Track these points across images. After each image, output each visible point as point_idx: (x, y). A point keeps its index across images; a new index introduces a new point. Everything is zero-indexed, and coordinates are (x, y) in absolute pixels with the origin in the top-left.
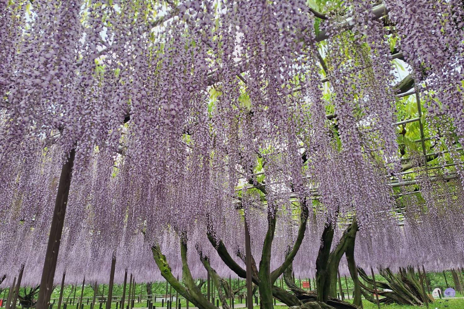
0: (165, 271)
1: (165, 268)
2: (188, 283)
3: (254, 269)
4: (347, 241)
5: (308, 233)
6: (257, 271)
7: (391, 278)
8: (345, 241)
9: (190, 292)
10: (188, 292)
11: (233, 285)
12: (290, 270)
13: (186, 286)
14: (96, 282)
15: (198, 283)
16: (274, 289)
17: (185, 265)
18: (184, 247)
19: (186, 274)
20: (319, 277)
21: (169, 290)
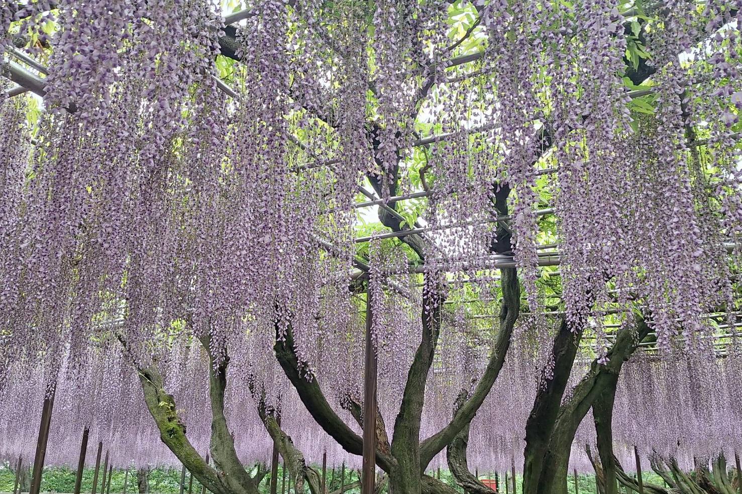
0: (171, 432)
1: (172, 425)
2: (223, 459)
3: (381, 439)
4: (601, 382)
5: (513, 360)
6: (386, 443)
7: (676, 479)
8: (595, 382)
9: (227, 480)
10: (223, 480)
11: (330, 478)
12: (463, 444)
13: (219, 465)
14: (21, 460)
15: (254, 473)
16: (424, 483)
17: (217, 417)
18: (221, 379)
19: (220, 438)
20: (530, 459)
21: (187, 484)
